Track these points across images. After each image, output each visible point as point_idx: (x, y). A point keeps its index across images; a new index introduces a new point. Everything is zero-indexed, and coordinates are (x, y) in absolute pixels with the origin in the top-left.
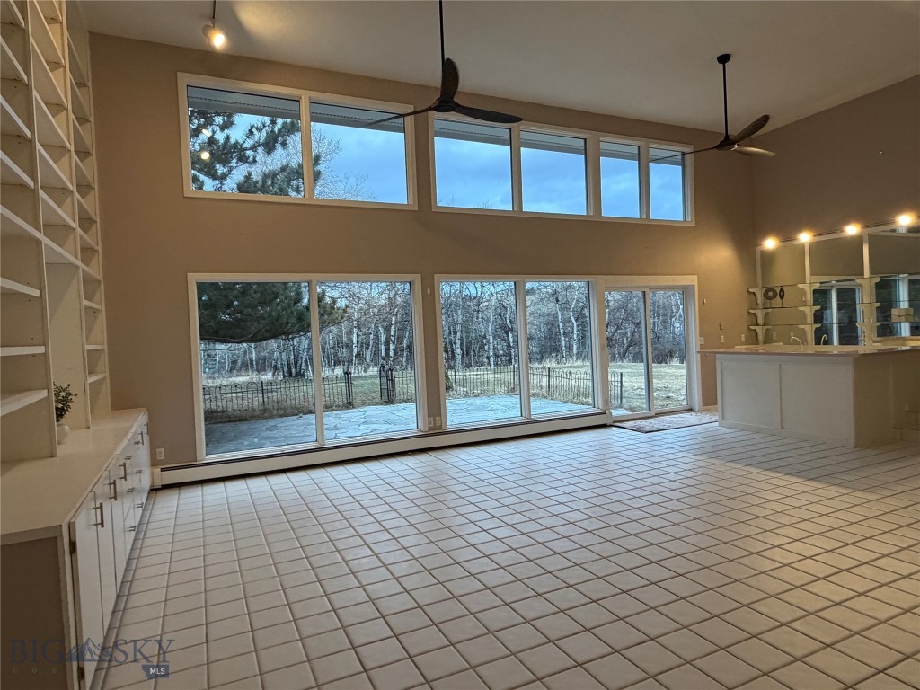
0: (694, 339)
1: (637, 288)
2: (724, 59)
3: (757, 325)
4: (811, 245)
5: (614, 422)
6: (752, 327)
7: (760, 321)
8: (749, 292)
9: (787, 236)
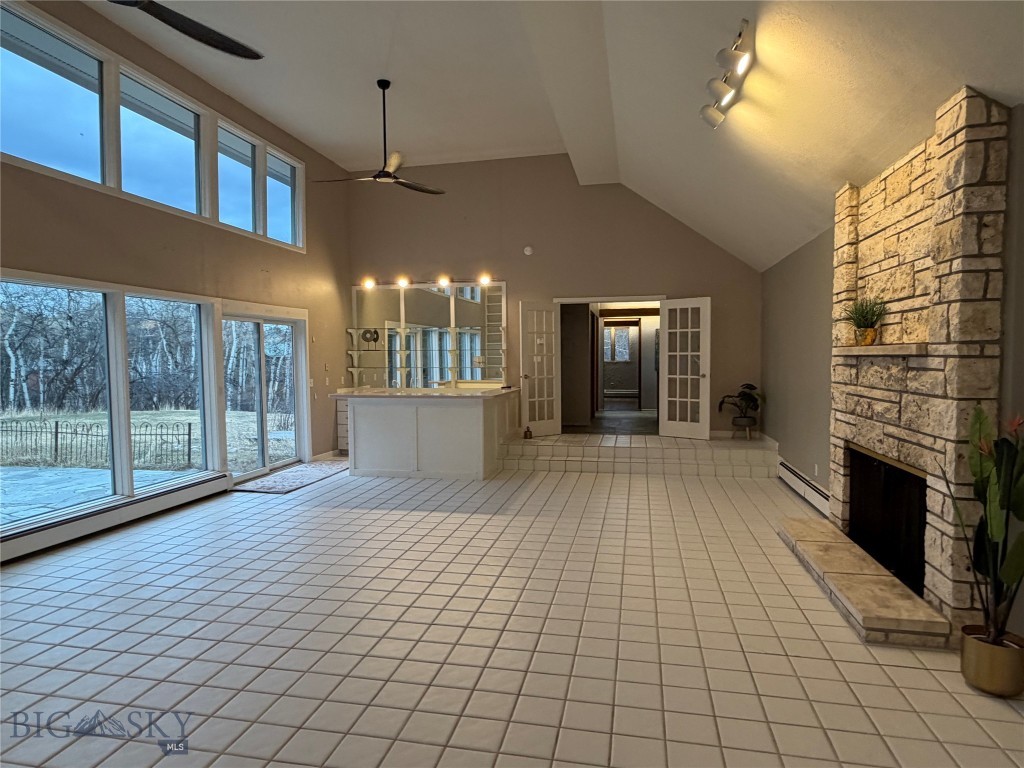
0: (304, 379)
1: (248, 317)
2: (384, 84)
3: (353, 367)
4: (407, 292)
5: (236, 484)
6: (350, 369)
7: (356, 364)
8: (347, 332)
9: (385, 280)
